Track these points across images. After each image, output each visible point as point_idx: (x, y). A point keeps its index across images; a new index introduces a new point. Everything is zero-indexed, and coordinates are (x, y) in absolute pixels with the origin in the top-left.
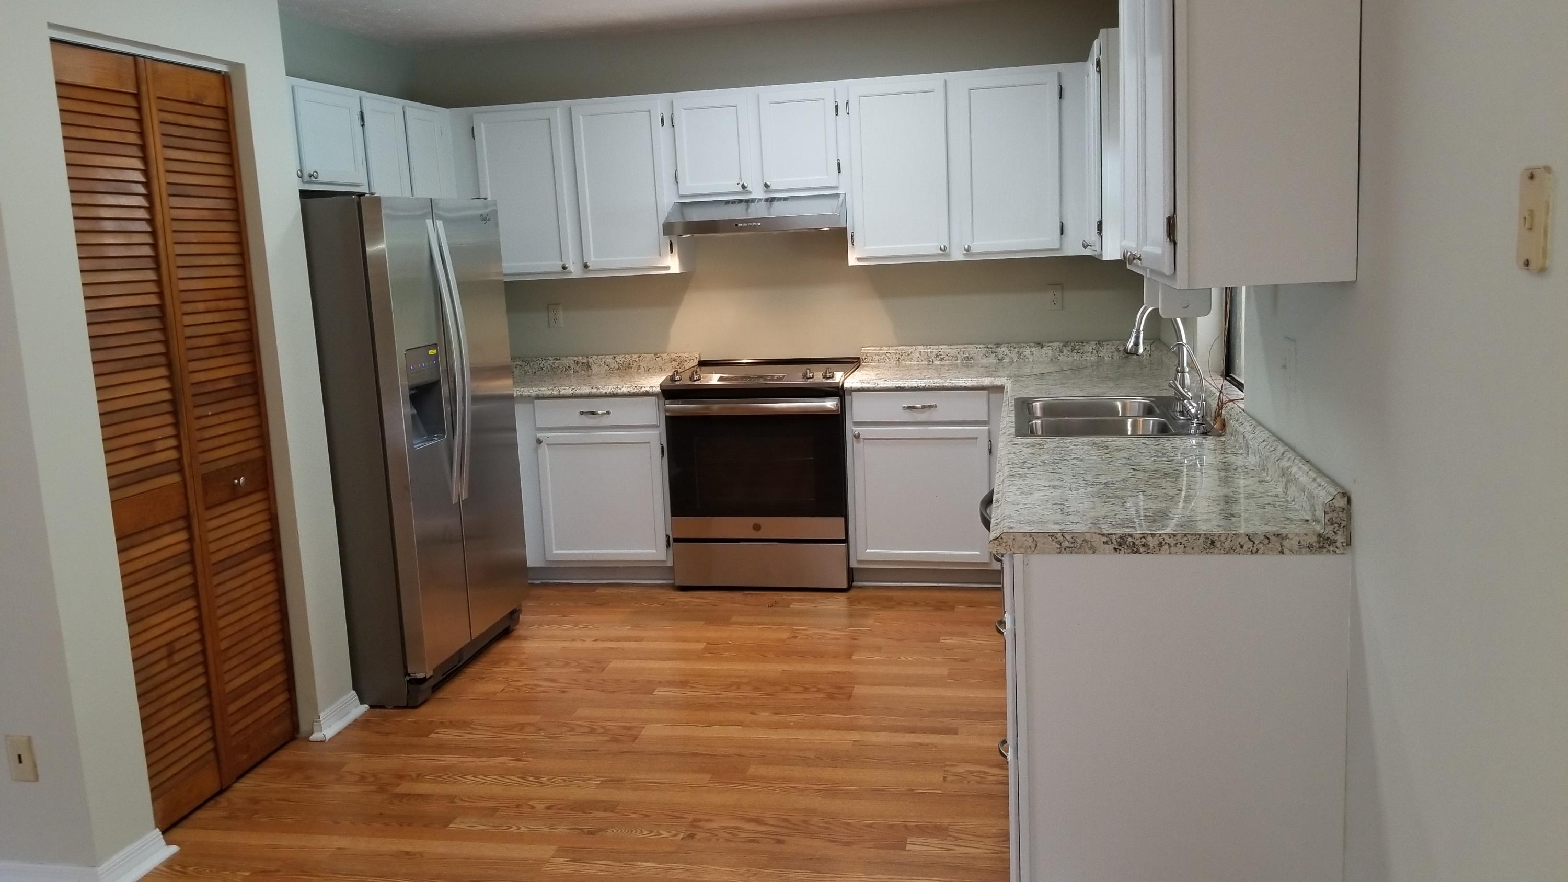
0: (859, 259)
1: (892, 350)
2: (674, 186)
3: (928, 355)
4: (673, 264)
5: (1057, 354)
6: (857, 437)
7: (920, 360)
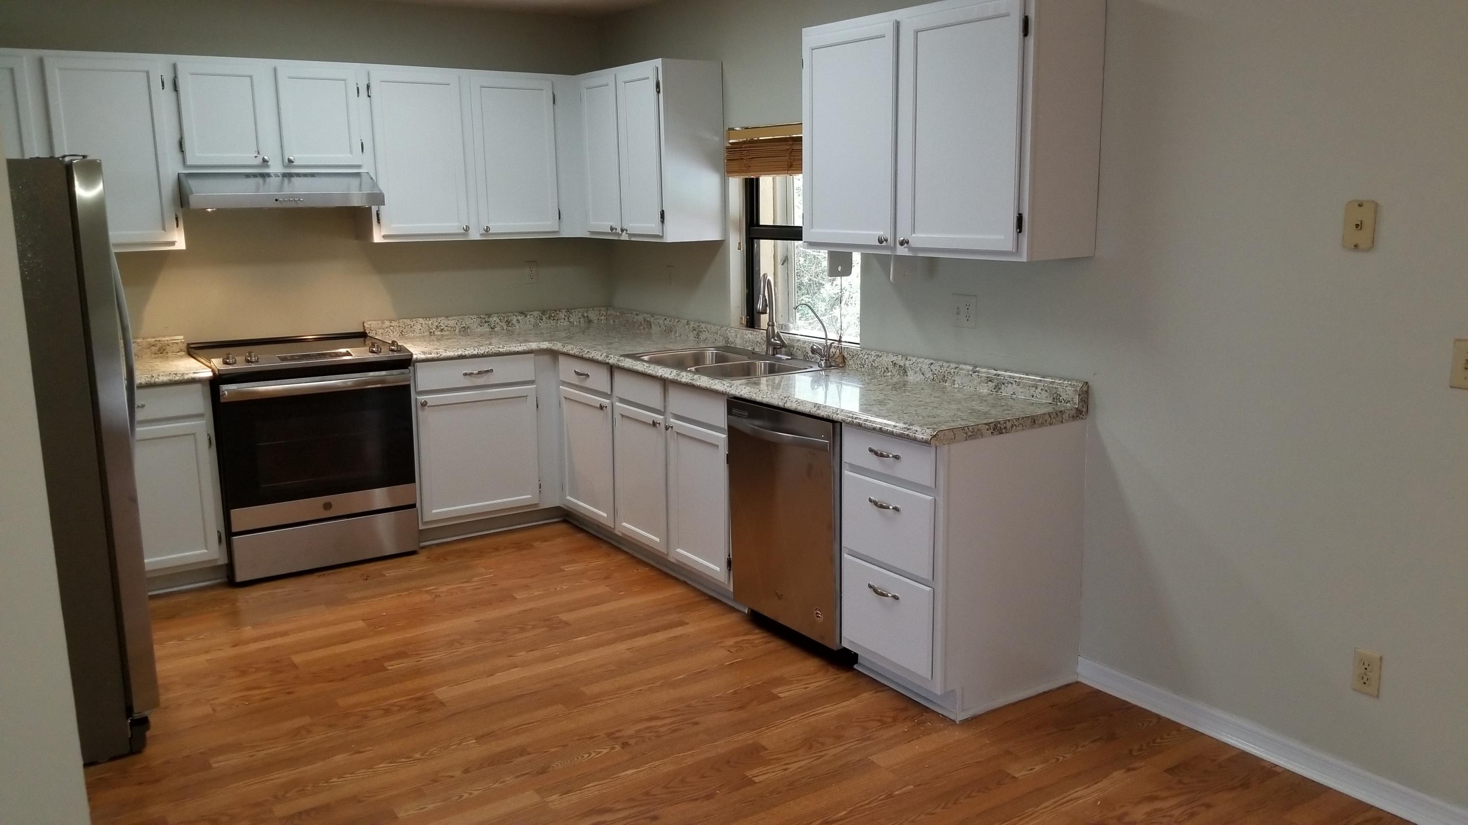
0: (384, 237)
1: (394, 324)
2: (178, 156)
3: (429, 327)
4: (179, 241)
5: (538, 321)
6: (424, 404)
7: (422, 332)
